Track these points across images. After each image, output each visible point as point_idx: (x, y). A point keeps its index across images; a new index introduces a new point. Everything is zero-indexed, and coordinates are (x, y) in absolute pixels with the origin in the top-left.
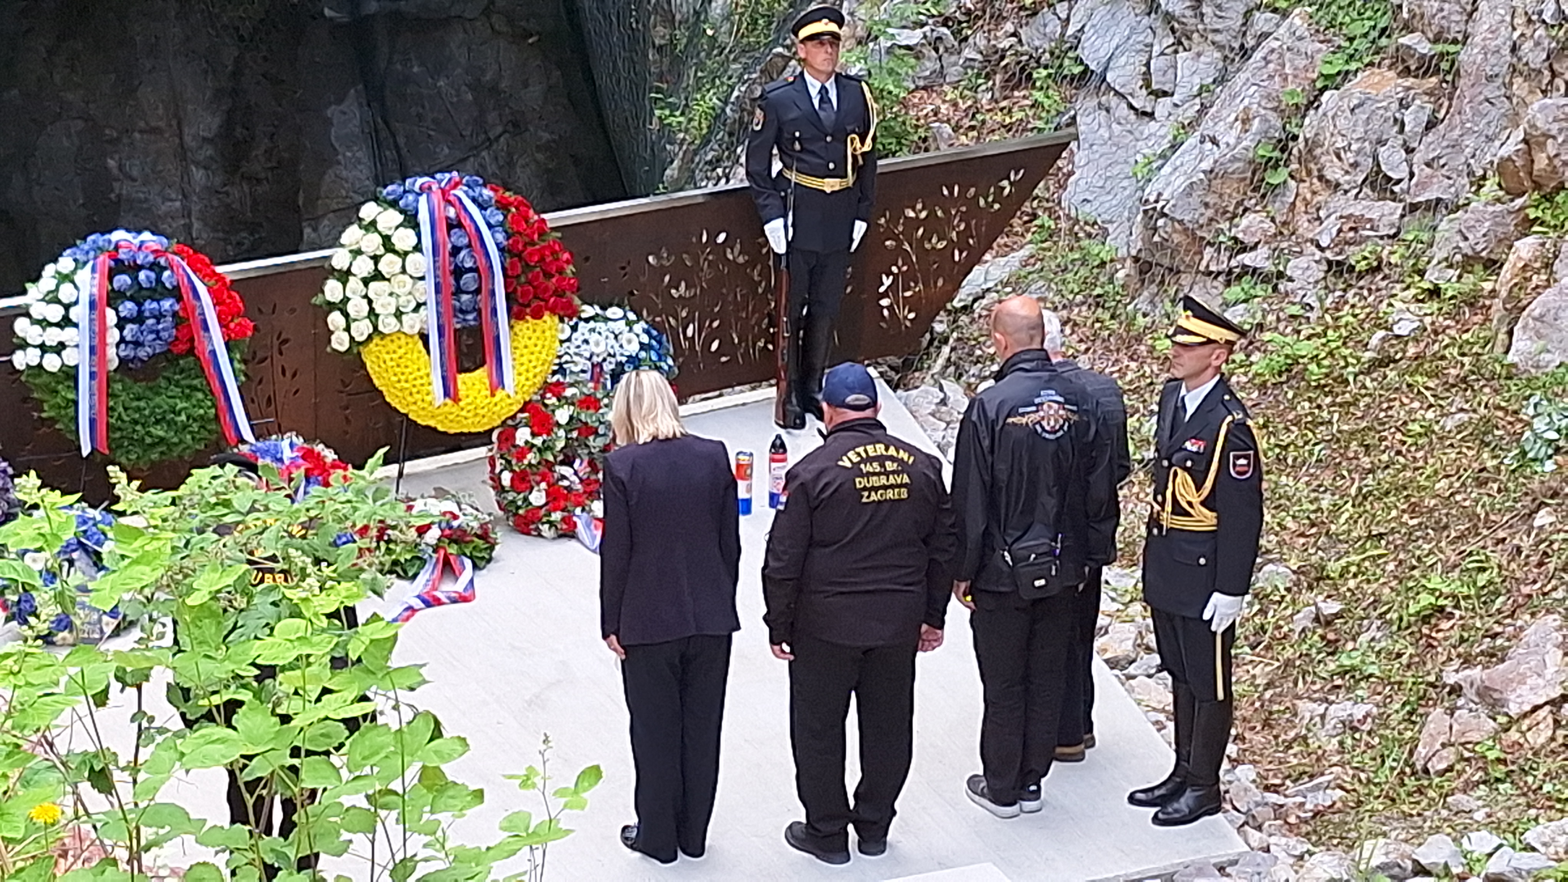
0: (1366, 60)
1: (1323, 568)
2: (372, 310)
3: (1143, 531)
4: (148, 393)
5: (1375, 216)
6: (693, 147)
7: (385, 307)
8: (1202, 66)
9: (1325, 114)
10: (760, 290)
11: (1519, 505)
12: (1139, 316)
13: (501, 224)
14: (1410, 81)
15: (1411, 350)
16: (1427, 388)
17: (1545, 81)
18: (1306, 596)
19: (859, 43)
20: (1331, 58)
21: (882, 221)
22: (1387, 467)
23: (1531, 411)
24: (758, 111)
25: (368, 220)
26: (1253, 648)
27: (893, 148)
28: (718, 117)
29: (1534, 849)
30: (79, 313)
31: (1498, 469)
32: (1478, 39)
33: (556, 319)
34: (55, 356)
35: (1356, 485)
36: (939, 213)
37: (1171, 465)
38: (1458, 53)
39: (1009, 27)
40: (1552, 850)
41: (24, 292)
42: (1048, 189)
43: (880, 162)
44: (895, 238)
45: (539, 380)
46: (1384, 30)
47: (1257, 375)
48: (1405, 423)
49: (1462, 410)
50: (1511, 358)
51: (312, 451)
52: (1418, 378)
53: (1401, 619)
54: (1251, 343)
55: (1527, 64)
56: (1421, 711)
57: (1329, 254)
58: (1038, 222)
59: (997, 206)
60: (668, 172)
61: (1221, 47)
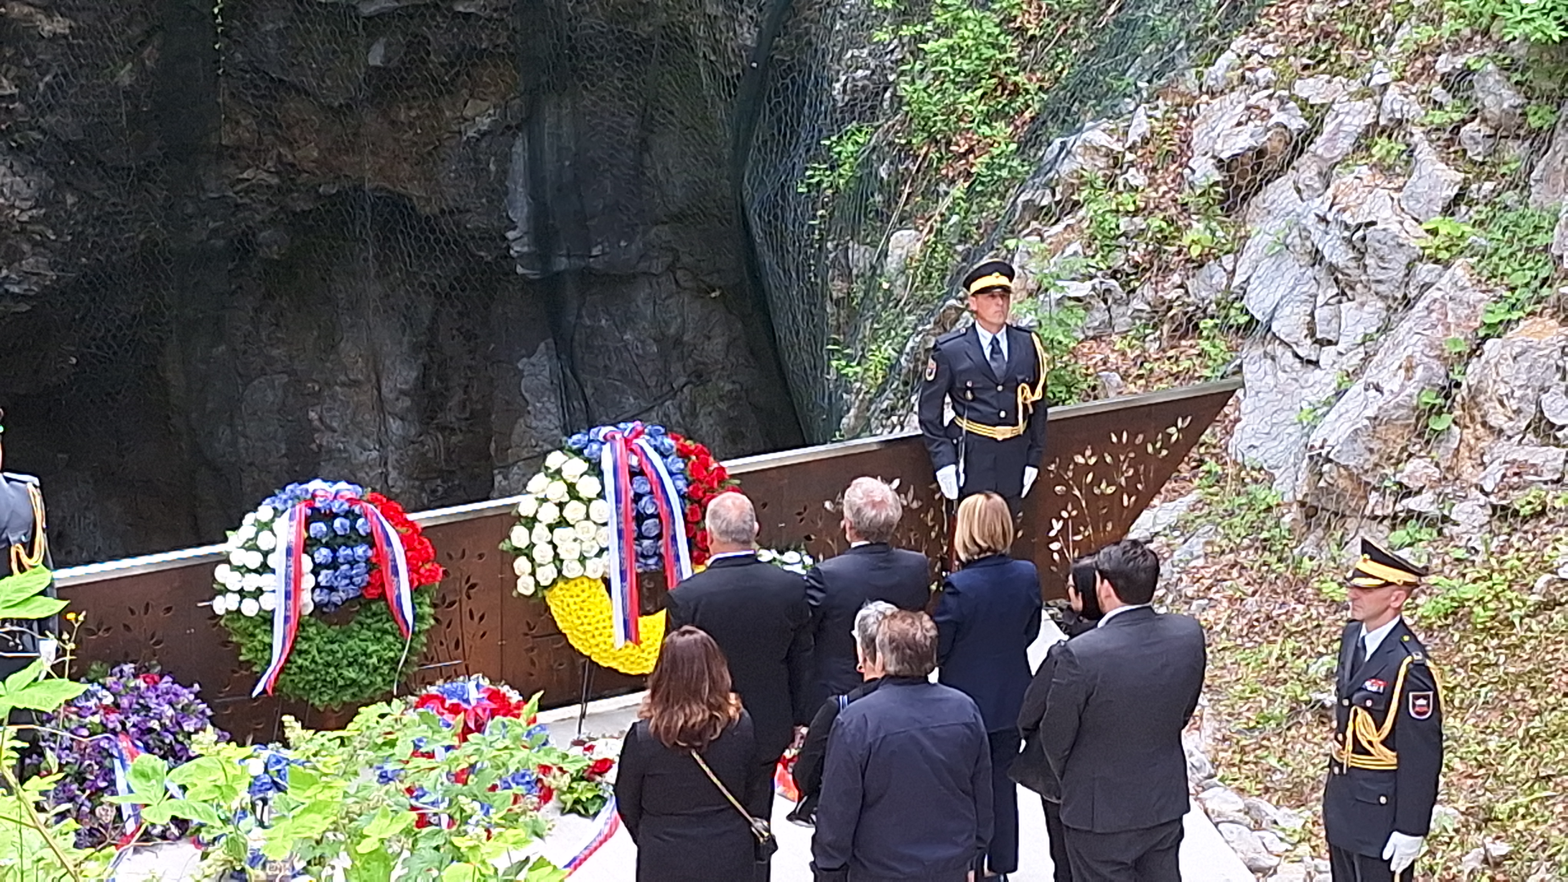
0: (1528, 309)
1: (1491, 810)
2: (556, 555)
4: (340, 637)
5: (1538, 461)
6: (868, 397)
7: (569, 552)
8: (1365, 315)
9: (1487, 362)
10: (933, 534)
12: (1306, 559)
13: (682, 472)
18: (1475, 837)
19: (1030, 295)
20: (1492, 307)
21: (1052, 467)
22: (1554, 709)
24: (931, 361)
25: (555, 468)
27: (1063, 396)
28: (893, 367)
30: (277, 561)
34: (253, 601)
35: (1523, 727)
36: (1108, 459)
37: (1351, 705)
39: (1176, 278)
41: (225, 540)
42: (1214, 435)
43: (1050, 410)
44: (1065, 483)
46: (1544, 281)
47: (1423, 617)
51: (497, 692)
57: (1493, 499)
58: (1205, 468)
59: (1164, 452)
60: (844, 420)
61: (1385, 298)
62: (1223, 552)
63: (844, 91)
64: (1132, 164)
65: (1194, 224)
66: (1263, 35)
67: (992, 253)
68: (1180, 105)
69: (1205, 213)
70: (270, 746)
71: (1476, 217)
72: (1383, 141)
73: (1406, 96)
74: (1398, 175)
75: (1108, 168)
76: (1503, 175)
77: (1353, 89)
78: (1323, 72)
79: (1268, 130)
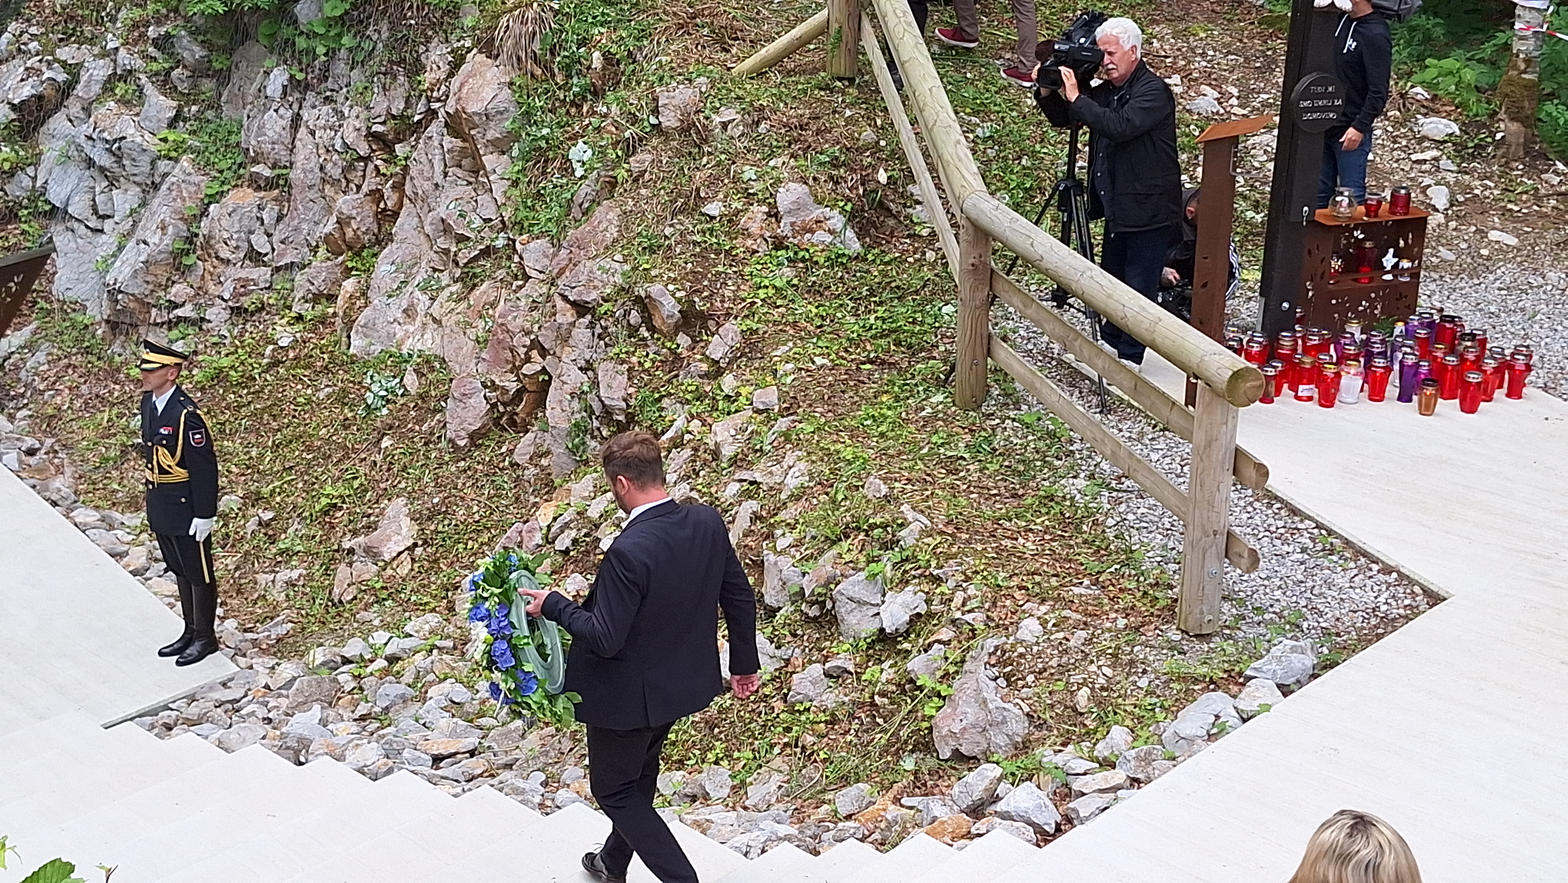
0: (233, 184)
1: (259, 493)
5: (255, 277)
8: (129, 197)
9: (213, 219)
11: (371, 437)
12: (116, 356)
14: (262, 194)
15: (291, 355)
16: (305, 376)
17: (344, 186)
18: (251, 511)
20: (211, 184)
22: (288, 426)
23: (369, 381)
26: (223, 548)
29: (411, 636)
31: (355, 419)
32: (299, 164)
35: (271, 440)
38: (288, 174)
40: (421, 634)
42: (41, 284)
46: (240, 165)
47: (198, 382)
48: (295, 398)
49: (328, 386)
50: (352, 351)
52: (298, 370)
53: (312, 515)
55: (331, 176)
56: (333, 567)
57: (230, 303)
58: (38, 306)
59: (8, 300)
61: (139, 184)
62: (60, 359)
65: (3, 148)
66: (28, 20)
69: (9, 140)
71: (190, 128)
72: (121, 84)
73: (132, 55)
74: (135, 106)
76: (203, 101)
77: (96, 52)
78: (74, 42)
79: (43, 83)
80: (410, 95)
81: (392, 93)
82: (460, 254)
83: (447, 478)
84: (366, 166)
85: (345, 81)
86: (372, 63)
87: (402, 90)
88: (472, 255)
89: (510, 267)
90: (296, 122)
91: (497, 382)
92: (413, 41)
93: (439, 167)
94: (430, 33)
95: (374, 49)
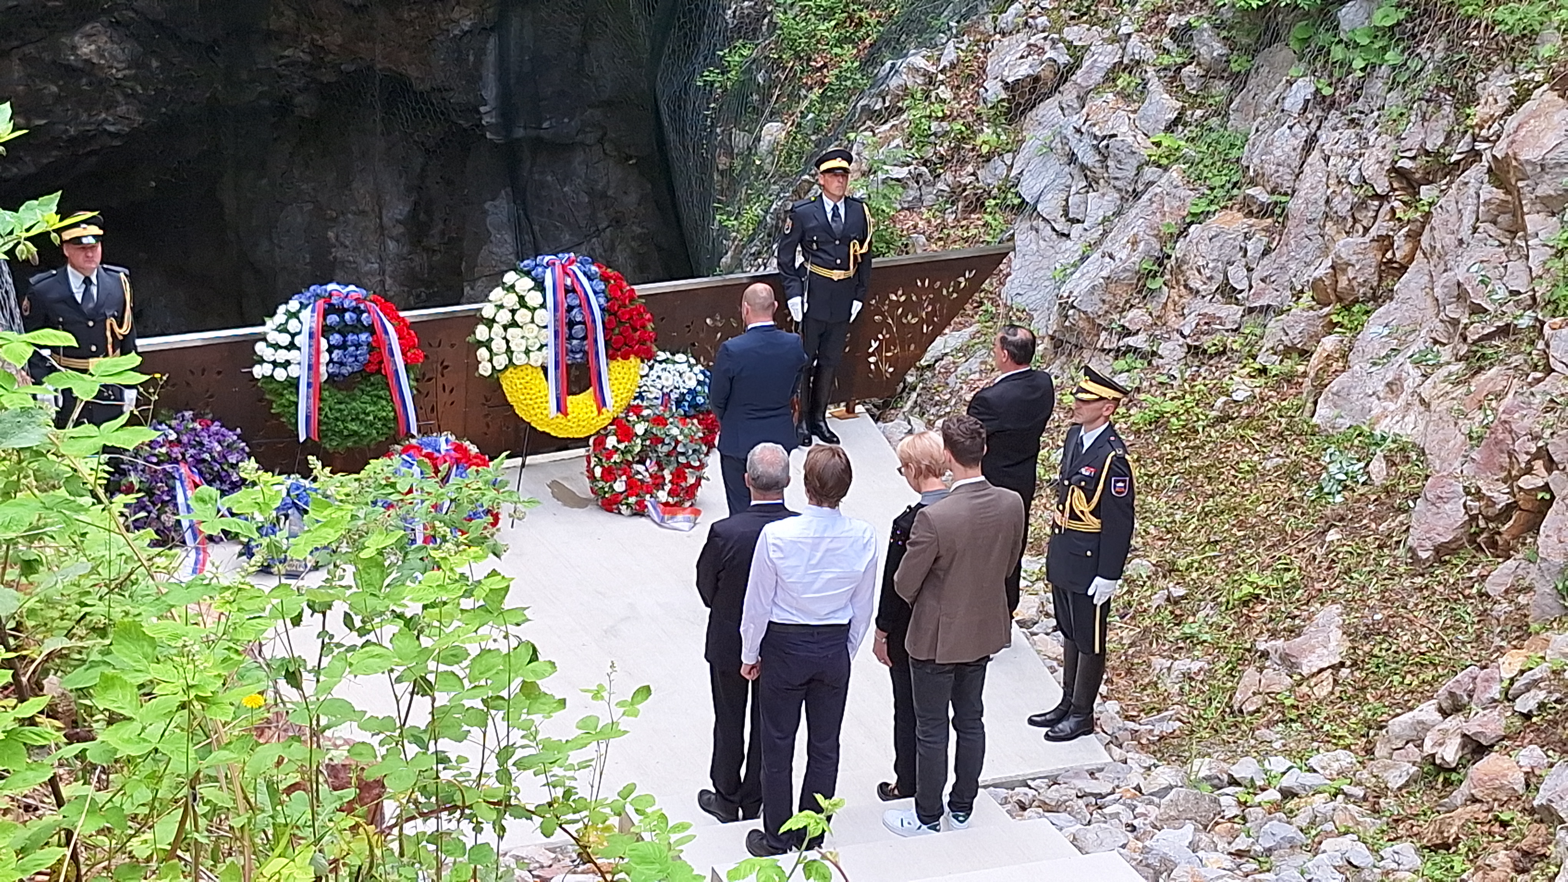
0: (1222, 204)
1: (1174, 563)
2: (508, 347)
3: (1048, 530)
4: (347, 399)
5: (1223, 315)
6: (742, 243)
7: (518, 346)
8: (1105, 203)
9: (1191, 241)
11: (1316, 526)
13: (603, 292)
14: (1253, 221)
15: (1244, 412)
16: (1254, 439)
17: (1349, 225)
18: (1161, 582)
19: (863, 175)
20: (1197, 201)
21: (873, 302)
22: (1223, 494)
23: (1327, 459)
24: (788, 220)
25: (509, 284)
26: (1122, 617)
27: (884, 250)
28: (761, 223)
29: (1315, 771)
30: (302, 340)
31: (1302, 499)
32: (1302, 193)
33: (639, 360)
34: (282, 370)
35: (1201, 505)
36: (914, 298)
37: (1070, 485)
38: (1287, 202)
39: (970, 169)
40: (1328, 772)
41: (263, 324)
42: (992, 284)
43: (873, 260)
44: (882, 314)
45: (624, 403)
46: (1235, 184)
47: (1134, 423)
48: (1238, 463)
49: (1278, 456)
50: (1315, 420)
51: (461, 445)
52: (1249, 432)
53: (1228, 603)
54: (1130, 401)
55: (1336, 212)
56: (1239, 668)
57: (1189, 341)
58: (983, 308)
59: (955, 295)
60: (723, 260)
61: (1119, 190)
63: (734, 17)
64: (942, 83)
65: (985, 129)
67: (837, 143)
68: (980, 40)
69: (993, 121)
70: (292, 476)
71: (1189, 135)
72: (1126, 75)
73: (1144, 43)
74: (1135, 101)
75: (925, 84)
76: (1210, 105)
77: (1105, 36)
78: (1085, 22)
79: (1042, 63)
80: (1452, 130)
81: (1432, 124)
82: (1471, 328)
83: (1397, 593)
84: (1381, 206)
85: (1379, 103)
86: (1416, 85)
87: (1446, 122)
88: (1486, 332)
89: (1530, 354)
90: (1311, 142)
91: (1484, 491)
92: (1471, 66)
93: (1468, 220)
94: (1494, 59)
95: (1421, 70)
